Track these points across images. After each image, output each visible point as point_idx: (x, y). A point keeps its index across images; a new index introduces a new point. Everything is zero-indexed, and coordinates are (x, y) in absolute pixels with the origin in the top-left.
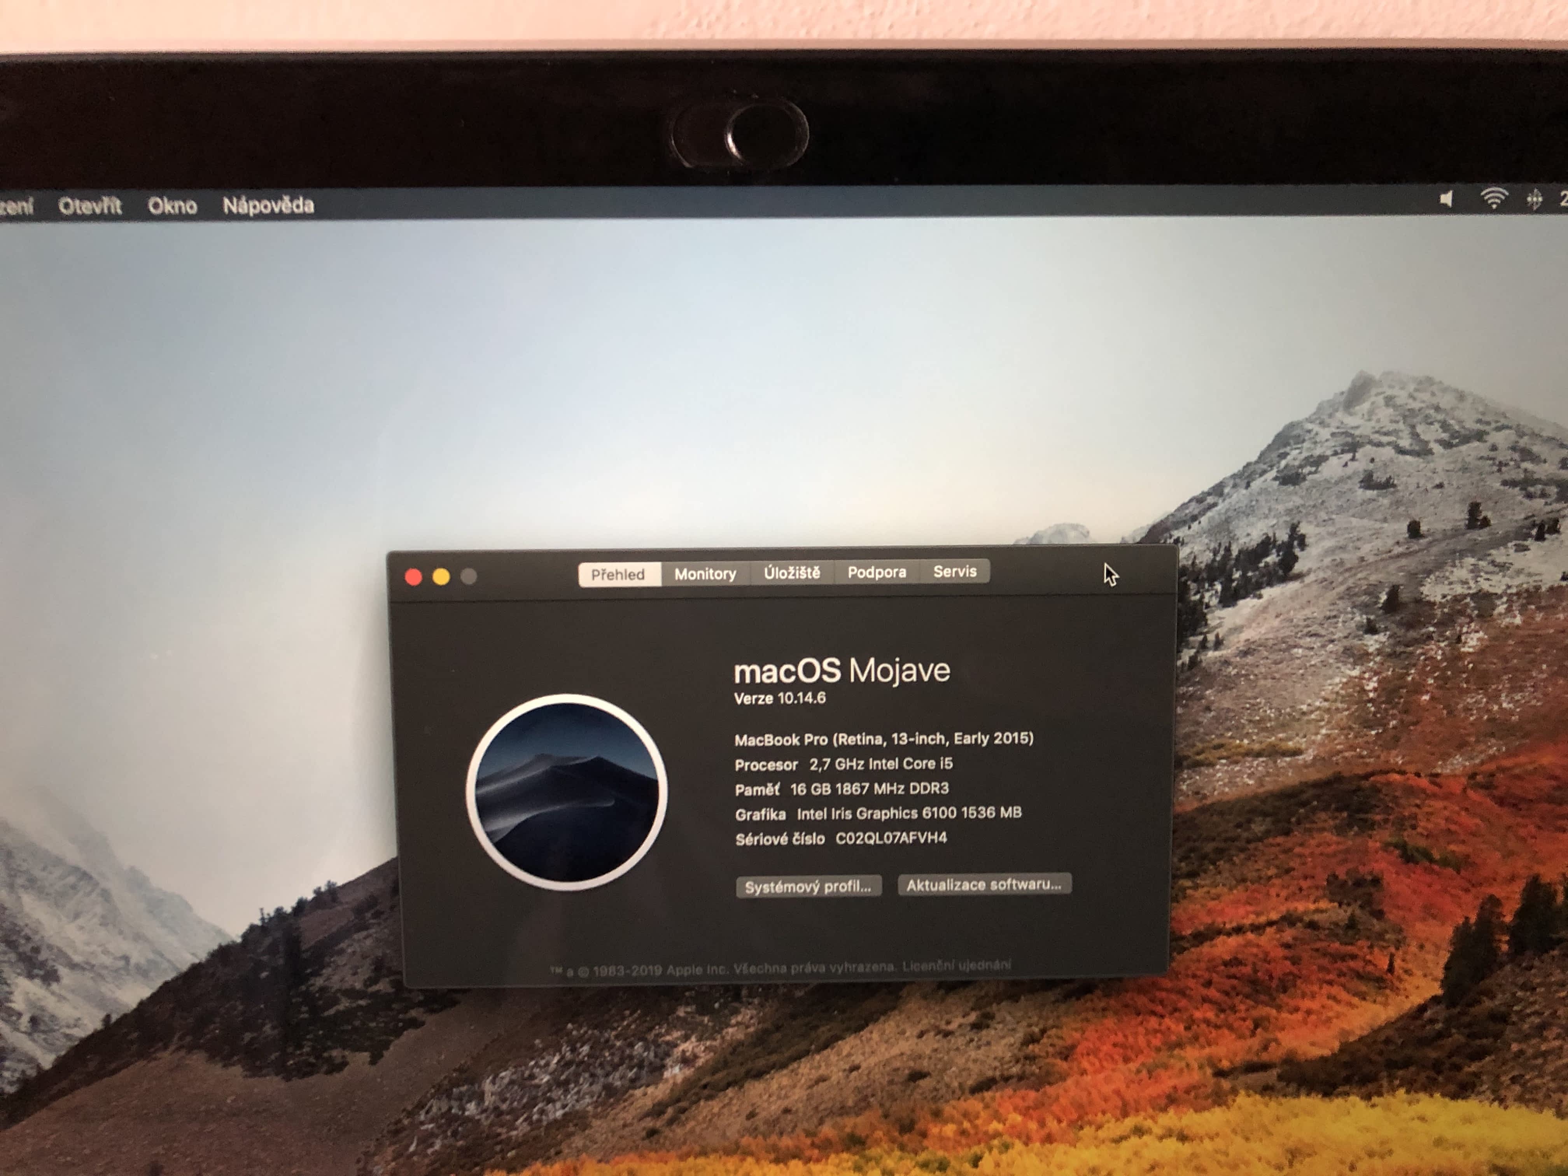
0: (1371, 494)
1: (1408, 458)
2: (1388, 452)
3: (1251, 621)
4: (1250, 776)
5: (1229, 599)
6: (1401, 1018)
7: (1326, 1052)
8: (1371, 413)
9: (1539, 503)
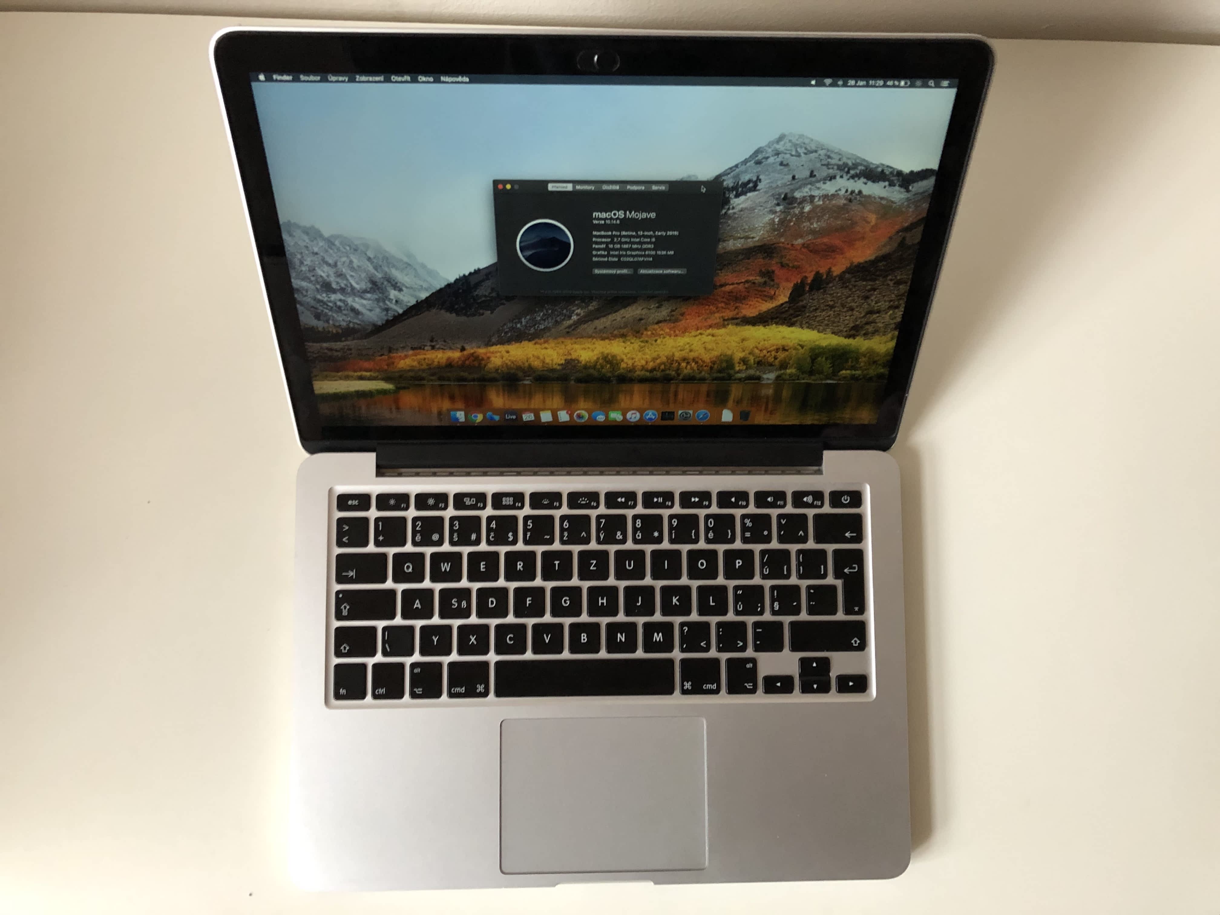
0: (782, 167)
1: (794, 157)
2: (788, 156)
3: (743, 202)
4: (739, 244)
5: (737, 196)
6: (776, 307)
7: (755, 315)
8: (785, 144)
9: (831, 171)
